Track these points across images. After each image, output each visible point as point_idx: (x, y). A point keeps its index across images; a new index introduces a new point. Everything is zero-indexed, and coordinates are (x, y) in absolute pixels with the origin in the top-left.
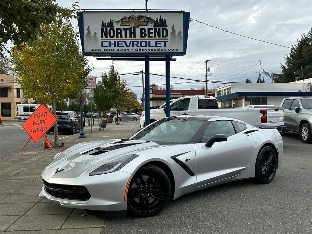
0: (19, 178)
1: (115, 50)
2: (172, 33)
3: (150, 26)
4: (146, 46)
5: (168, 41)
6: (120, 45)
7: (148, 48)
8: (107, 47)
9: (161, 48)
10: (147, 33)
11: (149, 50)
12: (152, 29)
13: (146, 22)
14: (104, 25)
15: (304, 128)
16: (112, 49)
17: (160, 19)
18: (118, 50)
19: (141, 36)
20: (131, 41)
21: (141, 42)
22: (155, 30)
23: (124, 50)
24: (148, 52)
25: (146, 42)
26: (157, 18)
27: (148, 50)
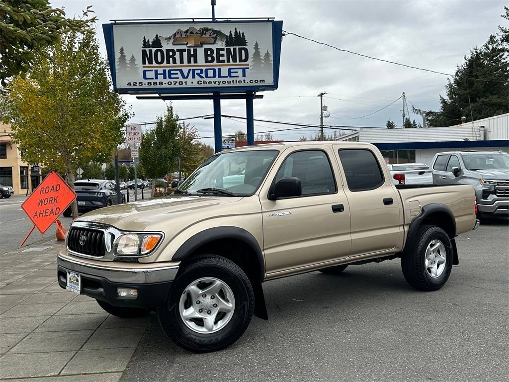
0: (9, 291)
1: (166, 83)
2: (255, 54)
5: (248, 68)
7: (217, 79)
8: (153, 79)
9: (238, 79)
12: (223, 49)
13: (212, 38)
14: (146, 44)
17: (236, 33)
18: (170, 83)
20: (190, 68)
21: (206, 70)
22: (228, 51)
23: (179, 84)
25: (214, 70)
26: (231, 32)
27: (217, 83)
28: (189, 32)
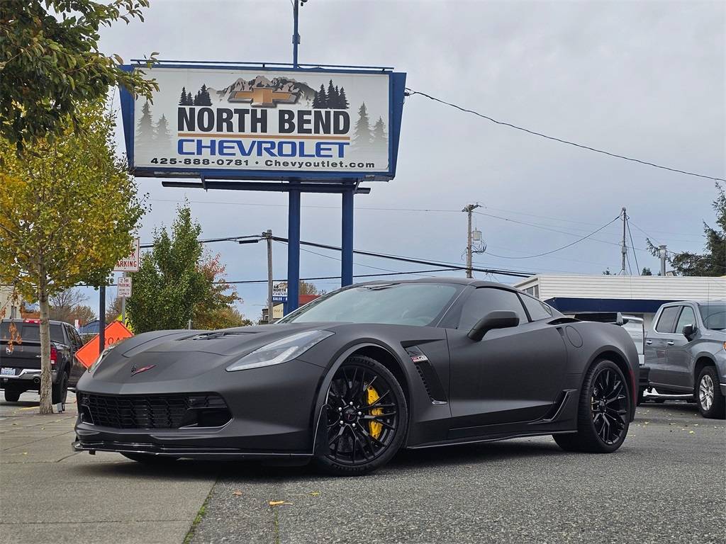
1: (214, 161)
2: (360, 122)
3: (305, 104)
4: (293, 154)
5: (348, 144)
6: (225, 151)
7: (297, 159)
8: (193, 154)
9: (331, 160)
10: (295, 121)
11: (301, 165)
12: (309, 113)
13: (293, 94)
14: (185, 99)
15: (705, 379)
16: (204, 160)
17: (331, 88)
18: (220, 162)
19: (282, 129)
20: (254, 139)
21: (281, 144)
22: (318, 115)
23: (236, 164)
24: (296, 168)
25: (294, 144)
26: (323, 86)
27: (297, 165)
28: (256, 84)
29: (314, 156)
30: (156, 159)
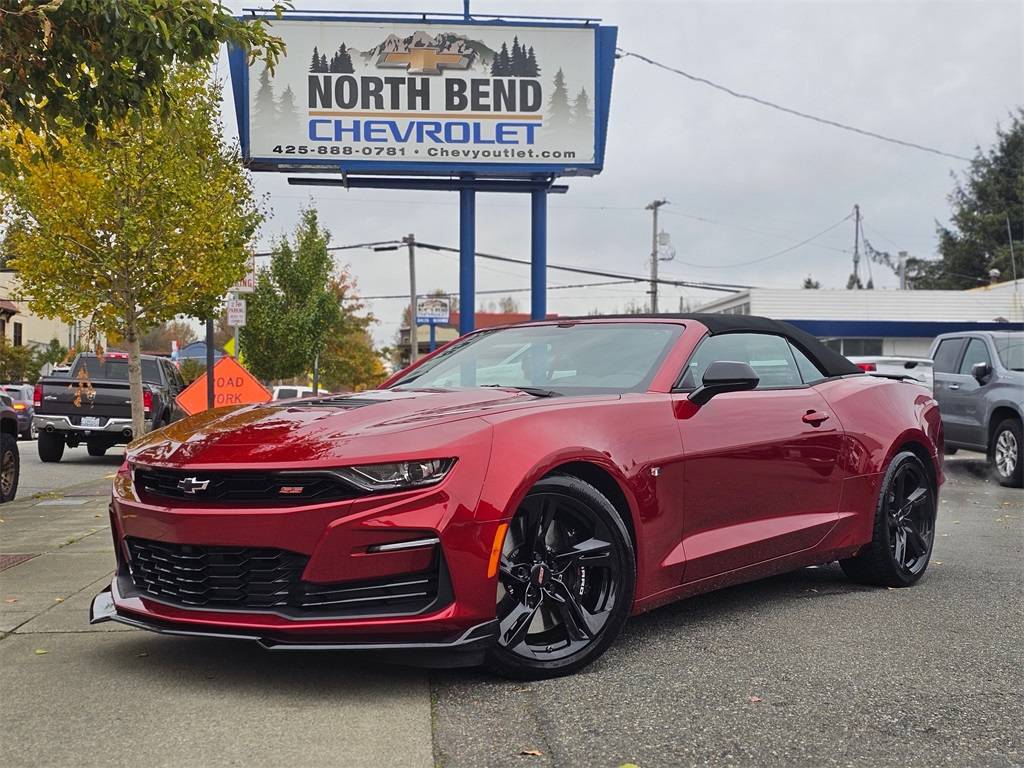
1: (359, 151)
2: (554, 95)
3: (482, 70)
4: (466, 139)
5: (540, 125)
7: (471, 146)
8: (330, 139)
9: (517, 148)
10: (468, 93)
11: (476, 154)
12: (486, 82)
13: (464, 56)
14: (318, 64)
15: (1004, 435)
16: (345, 148)
18: (367, 151)
19: (450, 105)
20: (413, 120)
21: (448, 126)
22: (498, 85)
24: (470, 159)
25: (466, 126)
26: (504, 45)
28: (414, 42)
29: (493, 142)
30: (280, 147)
